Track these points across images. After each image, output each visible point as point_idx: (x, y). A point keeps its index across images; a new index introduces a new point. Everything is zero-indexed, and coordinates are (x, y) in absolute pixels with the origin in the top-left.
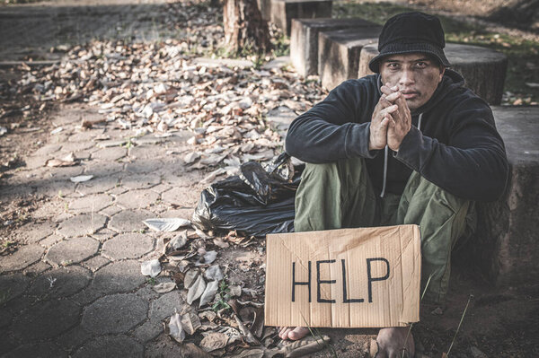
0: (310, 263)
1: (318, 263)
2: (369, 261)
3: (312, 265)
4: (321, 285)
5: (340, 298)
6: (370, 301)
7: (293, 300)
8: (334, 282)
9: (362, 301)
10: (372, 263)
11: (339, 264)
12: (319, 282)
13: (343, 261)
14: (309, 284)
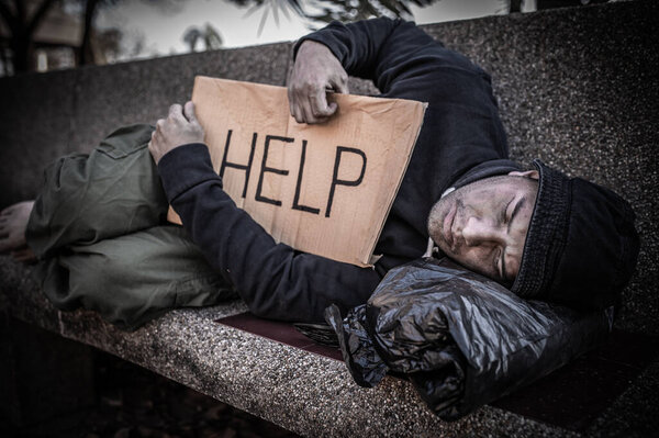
0: (255, 135)
1: (269, 138)
2: (340, 150)
3: (258, 139)
4: (266, 174)
5: (288, 201)
6: (327, 215)
8: (285, 173)
9: (316, 211)
10: (343, 153)
11: (298, 145)
12: (264, 169)
13: (305, 143)
14: (248, 169)
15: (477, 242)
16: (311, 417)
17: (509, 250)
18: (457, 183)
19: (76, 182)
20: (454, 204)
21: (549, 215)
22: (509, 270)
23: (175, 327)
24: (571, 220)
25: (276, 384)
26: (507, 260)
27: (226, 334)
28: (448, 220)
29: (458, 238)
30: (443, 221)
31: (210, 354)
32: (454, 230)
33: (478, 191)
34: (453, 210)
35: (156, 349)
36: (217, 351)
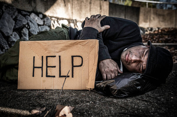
0: (42, 57)
1: (47, 57)
2: (73, 57)
3: (44, 58)
5: (57, 75)
7: (33, 76)
8: (55, 67)
9: (69, 76)
11: (57, 58)
12: (47, 67)
13: (60, 57)
14: (42, 68)
15: (135, 61)
17: (144, 63)
18: (128, 47)
20: (128, 52)
21: (152, 55)
22: (144, 68)
24: (158, 56)
26: (143, 66)
28: (127, 56)
29: (130, 60)
30: (126, 56)
32: (129, 58)
33: (135, 49)
34: (128, 53)
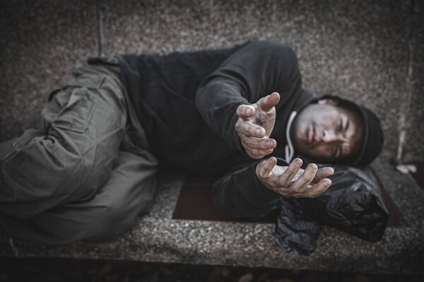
16: (274, 257)
19: (74, 160)
23: (146, 230)
25: (246, 247)
27: (190, 226)
31: (186, 241)
35: (134, 248)
36: (192, 237)
